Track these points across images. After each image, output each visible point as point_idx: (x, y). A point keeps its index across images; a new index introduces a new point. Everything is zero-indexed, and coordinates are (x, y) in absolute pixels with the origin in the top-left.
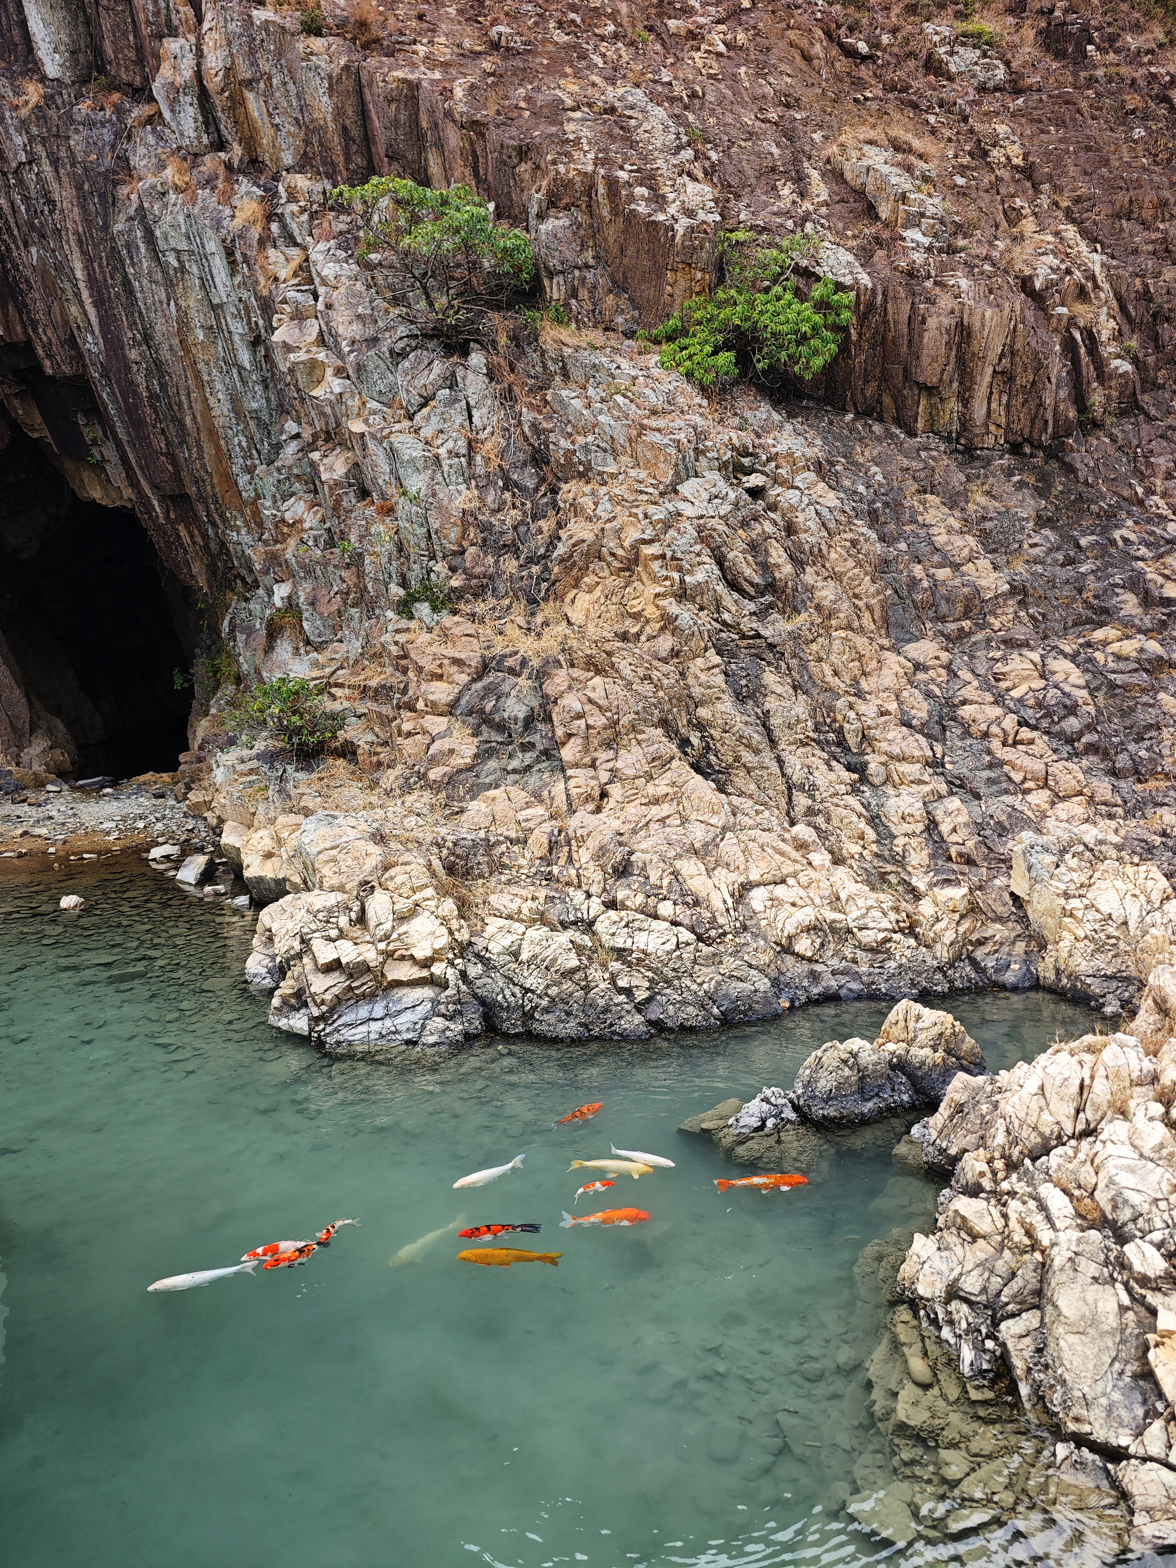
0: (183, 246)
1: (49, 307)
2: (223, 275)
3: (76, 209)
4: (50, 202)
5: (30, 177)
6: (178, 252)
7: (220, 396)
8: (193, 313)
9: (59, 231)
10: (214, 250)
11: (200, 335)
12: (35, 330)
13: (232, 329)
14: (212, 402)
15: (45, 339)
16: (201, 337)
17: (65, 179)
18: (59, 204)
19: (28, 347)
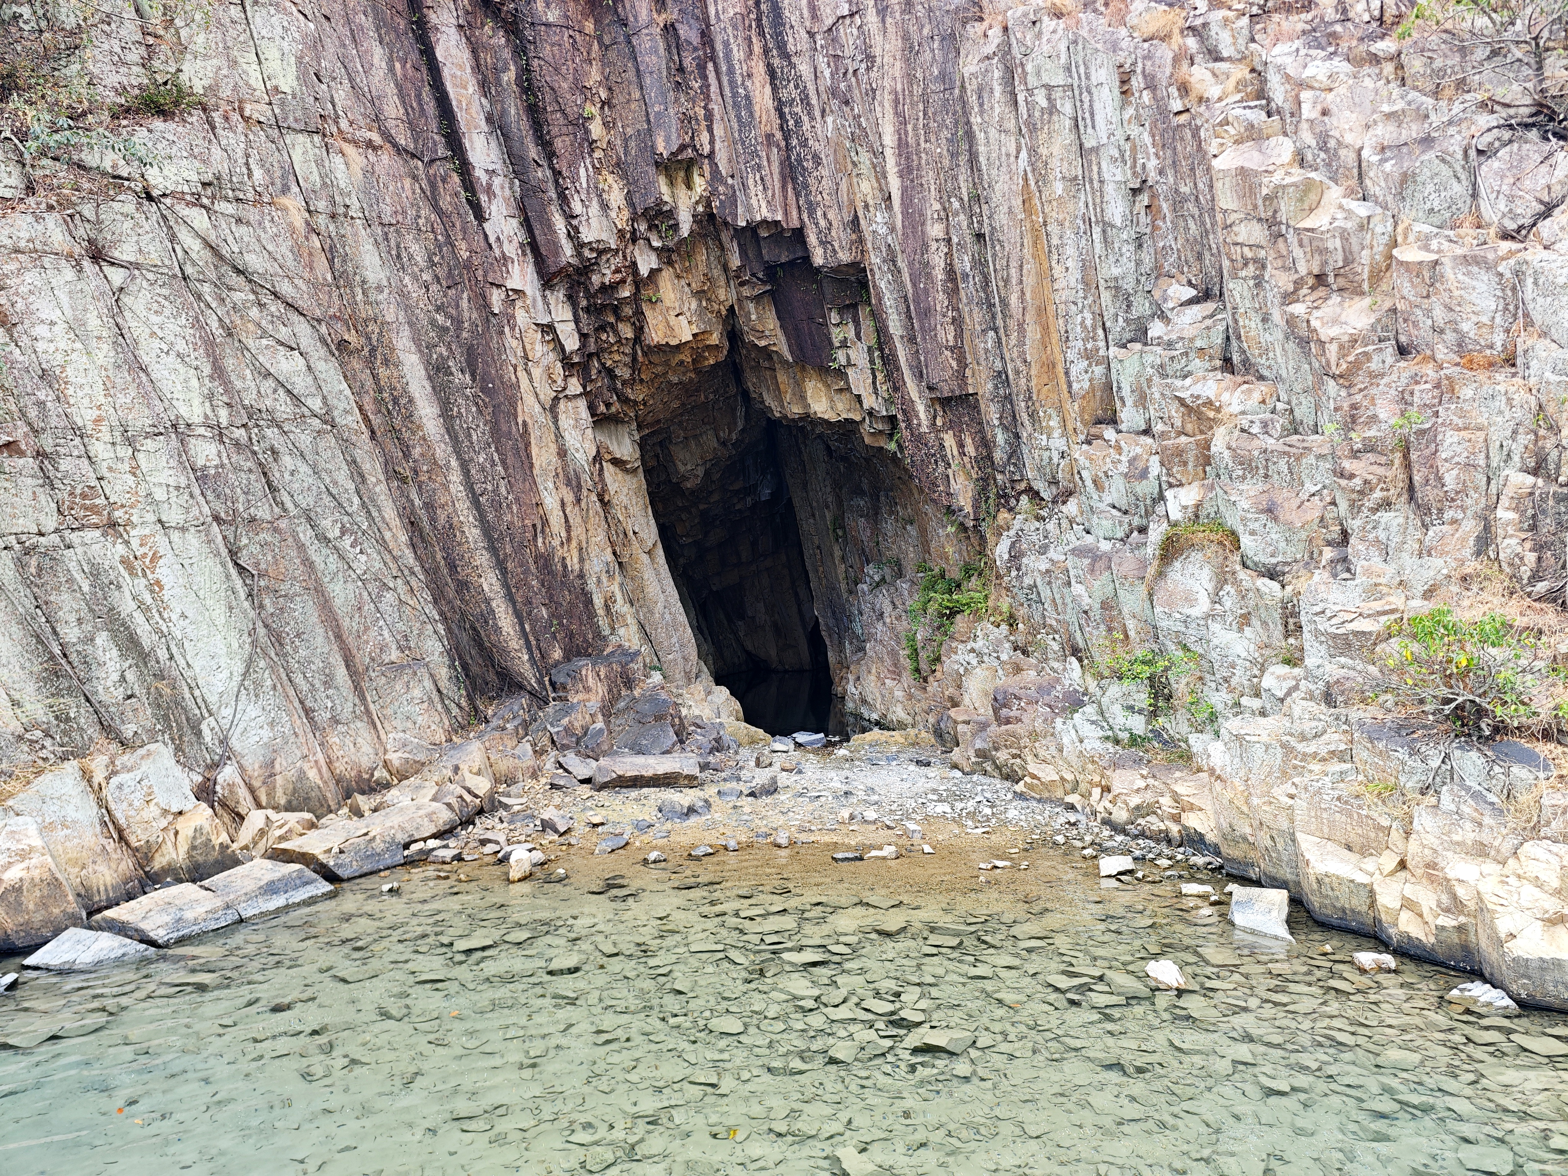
0: (1059, 79)
1: (837, 184)
2: (1109, 110)
3: (898, 64)
4: (870, 58)
5: (848, 34)
6: (1049, 88)
7: (1070, 263)
8: (1054, 163)
9: (874, 91)
10: (1102, 79)
11: (1059, 188)
12: (812, 213)
13: (1106, 176)
14: (1058, 271)
15: (823, 223)
16: (1059, 192)
17: (891, 29)
18: (879, 60)
19: (799, 234)
